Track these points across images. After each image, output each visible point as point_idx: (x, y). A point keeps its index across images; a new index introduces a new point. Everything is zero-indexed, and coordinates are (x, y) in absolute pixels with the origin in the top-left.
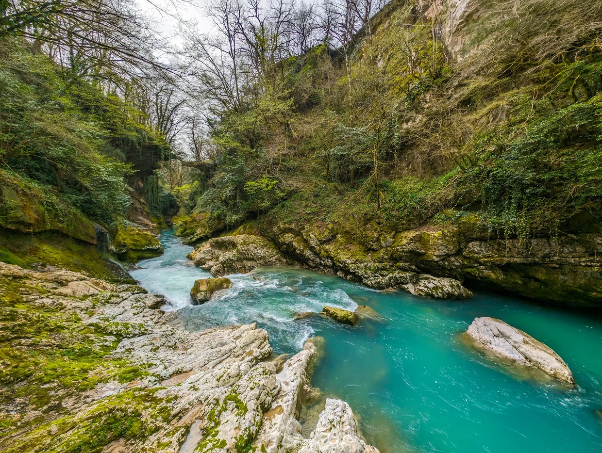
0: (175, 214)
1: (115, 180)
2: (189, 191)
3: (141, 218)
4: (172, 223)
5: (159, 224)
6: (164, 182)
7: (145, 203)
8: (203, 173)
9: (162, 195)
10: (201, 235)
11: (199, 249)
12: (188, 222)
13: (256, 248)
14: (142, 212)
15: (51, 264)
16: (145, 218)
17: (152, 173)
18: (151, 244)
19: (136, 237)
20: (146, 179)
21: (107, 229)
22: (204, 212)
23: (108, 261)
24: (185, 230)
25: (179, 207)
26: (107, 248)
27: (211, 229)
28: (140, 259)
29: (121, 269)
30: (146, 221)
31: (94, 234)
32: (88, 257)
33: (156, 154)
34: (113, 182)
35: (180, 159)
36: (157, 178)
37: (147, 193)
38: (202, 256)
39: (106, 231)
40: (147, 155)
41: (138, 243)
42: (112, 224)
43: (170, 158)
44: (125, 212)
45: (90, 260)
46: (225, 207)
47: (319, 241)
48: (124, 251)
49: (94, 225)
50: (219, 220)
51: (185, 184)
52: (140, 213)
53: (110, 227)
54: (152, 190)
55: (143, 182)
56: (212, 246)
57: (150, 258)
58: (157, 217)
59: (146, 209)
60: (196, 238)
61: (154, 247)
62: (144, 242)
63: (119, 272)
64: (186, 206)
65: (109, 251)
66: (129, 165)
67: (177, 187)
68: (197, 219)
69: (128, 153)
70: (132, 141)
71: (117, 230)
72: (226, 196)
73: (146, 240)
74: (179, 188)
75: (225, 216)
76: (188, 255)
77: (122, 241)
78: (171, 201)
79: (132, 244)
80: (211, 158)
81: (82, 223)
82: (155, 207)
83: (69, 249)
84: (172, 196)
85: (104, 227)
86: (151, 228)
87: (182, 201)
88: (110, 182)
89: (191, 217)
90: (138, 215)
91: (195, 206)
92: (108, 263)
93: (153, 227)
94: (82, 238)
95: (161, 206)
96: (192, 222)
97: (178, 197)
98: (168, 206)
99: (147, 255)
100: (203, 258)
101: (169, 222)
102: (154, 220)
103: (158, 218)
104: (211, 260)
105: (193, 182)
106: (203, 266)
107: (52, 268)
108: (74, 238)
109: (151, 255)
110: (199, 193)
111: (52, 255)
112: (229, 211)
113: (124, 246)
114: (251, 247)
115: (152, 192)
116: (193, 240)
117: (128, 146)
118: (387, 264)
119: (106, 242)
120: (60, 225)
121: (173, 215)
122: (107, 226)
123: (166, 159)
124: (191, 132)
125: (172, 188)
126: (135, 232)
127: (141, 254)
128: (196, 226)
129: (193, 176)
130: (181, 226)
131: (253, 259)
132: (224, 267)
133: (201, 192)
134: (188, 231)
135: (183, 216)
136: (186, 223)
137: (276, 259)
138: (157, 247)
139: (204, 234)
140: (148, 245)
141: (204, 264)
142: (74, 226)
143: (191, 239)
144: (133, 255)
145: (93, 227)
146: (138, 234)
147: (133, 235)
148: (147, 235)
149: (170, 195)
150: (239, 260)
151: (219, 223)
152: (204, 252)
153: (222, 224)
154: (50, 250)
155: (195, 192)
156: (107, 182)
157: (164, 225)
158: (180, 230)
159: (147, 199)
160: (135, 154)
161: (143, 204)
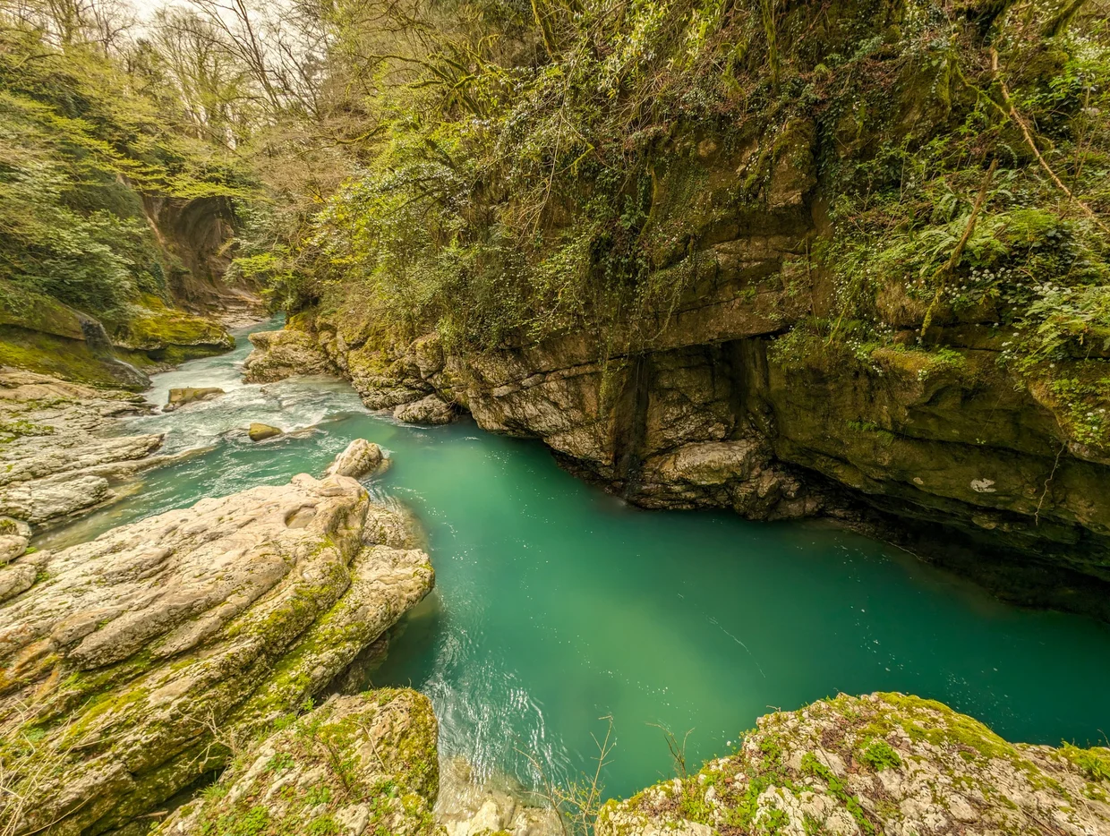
3: (234, 290)
13: (296, 350)
15: (8, 365)
16: (245, 289)
18: (206, 336)
19: (180, 327)
28: (187, 358)
29: (133, 372)
30: (244, 296)
31: (78, 327)
32: (72, 356)
41: (184, 335)
42: (108, 312)
45: (76, 359)
47: (348, 345)
48: (157, 347)
49: (77, 315)
53: (106, 317)
57: (205, 356)
62: (193, 333)
63: (126, 375)
77: (152, 333)
79: (171, 336)
81: (54, 313)
83: (40, 347)
85: (97, 316)
86: (252, 307)
90: (230, 285)
93: (256, 305)
94: (57, 332)
99: (200, 353)
107: (9, 369)
108: (44, 333)
109: (206, 353)
111: (9, 354)
113: (156, 340)
114: (289, 349)
118: (393, 381)
119: (102, 336)
120: (16, 318)
122: (100, 315)
126: (177, 320)
127: (189, 352)
131: (290, 366)
137: (321, 367)
138: (220, 341)
142: (42, 318)
144: (176, 353)
145: (74, 317)
146: (183, 323)
147: (174, 324)
148: (199, 323)
150: (272, 365)
154: (9, 348)
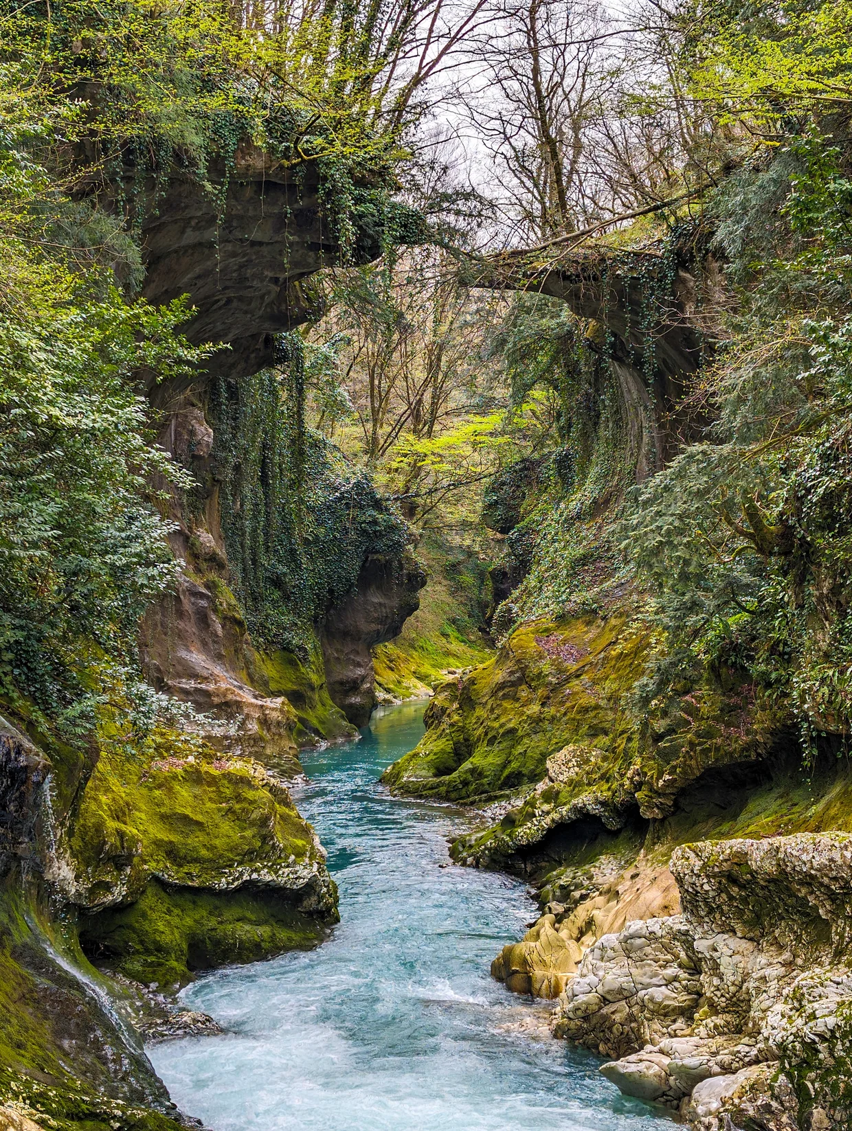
0: (392, 631)
1: (98, 421)
2: (483, 463)
3: (197, 658)
4: (370, 693)
5: (297, 698)
6: (334, 409)
7: (222, 553)
8: (588, 328)
9: (317, 495)
10: (585, 799)
11: (581, 913)
12: (483, 688)
14: (203, 620)
16: (219, 657)
17: (272, 354)
18: (265, 847)
19: (185, 799)
20: (234, 393)
21: (46, 747)
22: (589, 614)
23: (41, 964)
24: (462, 750)
25: (417, 581)
26: (38, 871)
27: (666, 756)
29: (110, 1030)
30: (225, 681)
33: (304, 219)
34: (92, 434)
35: (444, 237)
36: (299, 386)
37: (236, 486)
38: (615, 975)
39: (41, 759)
40: (256, 235)
41: (196, 840)
42: (73, 710)
43: (387, 241)
44: (126, 624)
46: (776, 588)
48: (119, 893)
50: (729, 690)
51: (457, 412)
52: (190, 627)
53: (57, 732)
54: (264, 463)
55: (214, 414)
56: (692, 902)
57: (257, 949)
58: (287, 648)
59: (227, 597)
60: (548, 816)
61: (283, 877)
63: (97, 1046)
64: (452, 570)
65: (45, 890)
66: (172, 316)
67: (407, 441)
68: (546, 667)
69: (151, 229)
70: (180, 155)
71: (93, 754)
72: (798, 498)
73: (239, 818)
74: (423, 446)
75: (785, 655)
76: (507, 957)
77: (111, 824)
78: (371, 534)
79: (158, 843)
80: (657, 208)
82: (277, 582)
84: (378, 504)
85: (31, 726)
86: (254, 727)
87: (434, 536)
88: (73, 431)
89: (505, 654)
90: (181, 635)
91: (522, 566)
92: (43, 982)
93: (264, 722)
95: (309, 573)
96: (506, 690)
97: (411, 511)
98: (354, 576)
99: (243, 930)
100: (623, 994)
101: (353, 686)
102: (269, 670)
103: (290, 656)
104: (687, 1013)
105: (521, 393)
106: (627, 1065)
109: (264, 931)
110: (549, 471)
112: (816, 615)
113: (120, 860)
115: (264, 480)
116: (527, 832)
117: (151, 185)
119: (37, 832)
121: (379, 638)
122: (44, 726)
123: (367, 249)
124: (519, 40)
125: (373, 448)
126: (177, 764)
127: (210, 924)
128: (537, 721)
129: (523, 355)
130: (433, 716)
132: (800, 1091)
133: (564, 463)
134: (483, 759)
135: (434, 641)
136: (464, 694)
138: (305, 872)
139: (602, 791)
140: (250, 856)
141: (630, 1043)
143: (509, 822)
144: (167, 926)
146: (195, 777)
147: (165, 784)
148: (244, 781)
149: (364, 496)
151: (730, 714)
152: (629, 947)
153: (760, 722)
155: (526, 472)
156: (53, 434)
157: (325, 710)
158: (431, 745)
159: (230, 531)
160: (190, 237)
161: (213, 559)
